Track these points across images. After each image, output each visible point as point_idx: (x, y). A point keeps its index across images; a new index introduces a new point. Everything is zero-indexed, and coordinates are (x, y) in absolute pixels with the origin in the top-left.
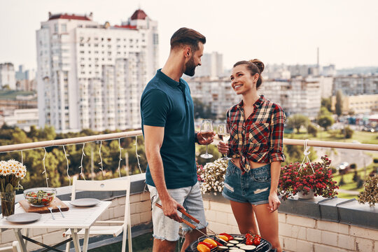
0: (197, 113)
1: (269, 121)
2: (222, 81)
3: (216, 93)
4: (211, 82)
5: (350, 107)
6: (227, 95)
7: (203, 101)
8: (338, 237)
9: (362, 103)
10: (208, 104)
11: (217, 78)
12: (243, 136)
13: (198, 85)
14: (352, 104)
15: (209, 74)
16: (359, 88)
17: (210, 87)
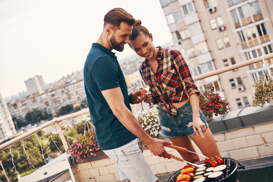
0: (39, 118)
1: (173, 67)
2: (48, 92)
3: (46, 101)
4: (40, 95)
5: (131, 81)
6: (54, 100)
7: (39, 109)
8: (246, 139)
9: (137, 77)
10: (43, 110)
11: (44, 92)
12: (159, 87)
13: (33, 100)
14: (132, 79)
15: (37, 91)
16: (132, 69)
17: (41, 98)
